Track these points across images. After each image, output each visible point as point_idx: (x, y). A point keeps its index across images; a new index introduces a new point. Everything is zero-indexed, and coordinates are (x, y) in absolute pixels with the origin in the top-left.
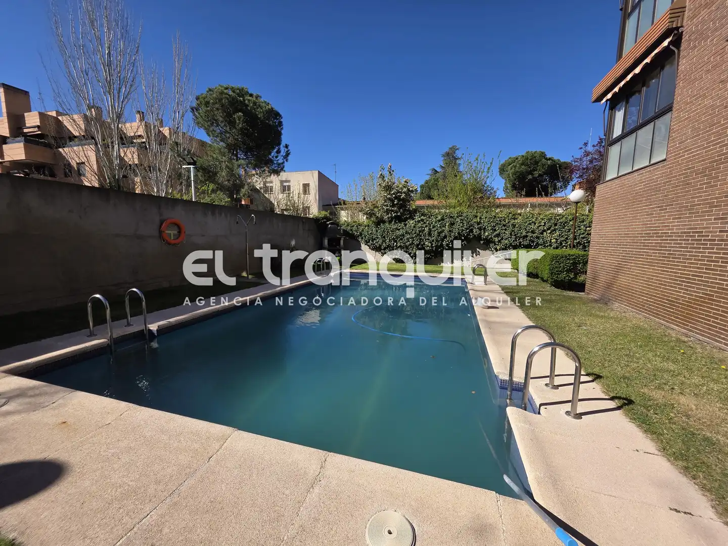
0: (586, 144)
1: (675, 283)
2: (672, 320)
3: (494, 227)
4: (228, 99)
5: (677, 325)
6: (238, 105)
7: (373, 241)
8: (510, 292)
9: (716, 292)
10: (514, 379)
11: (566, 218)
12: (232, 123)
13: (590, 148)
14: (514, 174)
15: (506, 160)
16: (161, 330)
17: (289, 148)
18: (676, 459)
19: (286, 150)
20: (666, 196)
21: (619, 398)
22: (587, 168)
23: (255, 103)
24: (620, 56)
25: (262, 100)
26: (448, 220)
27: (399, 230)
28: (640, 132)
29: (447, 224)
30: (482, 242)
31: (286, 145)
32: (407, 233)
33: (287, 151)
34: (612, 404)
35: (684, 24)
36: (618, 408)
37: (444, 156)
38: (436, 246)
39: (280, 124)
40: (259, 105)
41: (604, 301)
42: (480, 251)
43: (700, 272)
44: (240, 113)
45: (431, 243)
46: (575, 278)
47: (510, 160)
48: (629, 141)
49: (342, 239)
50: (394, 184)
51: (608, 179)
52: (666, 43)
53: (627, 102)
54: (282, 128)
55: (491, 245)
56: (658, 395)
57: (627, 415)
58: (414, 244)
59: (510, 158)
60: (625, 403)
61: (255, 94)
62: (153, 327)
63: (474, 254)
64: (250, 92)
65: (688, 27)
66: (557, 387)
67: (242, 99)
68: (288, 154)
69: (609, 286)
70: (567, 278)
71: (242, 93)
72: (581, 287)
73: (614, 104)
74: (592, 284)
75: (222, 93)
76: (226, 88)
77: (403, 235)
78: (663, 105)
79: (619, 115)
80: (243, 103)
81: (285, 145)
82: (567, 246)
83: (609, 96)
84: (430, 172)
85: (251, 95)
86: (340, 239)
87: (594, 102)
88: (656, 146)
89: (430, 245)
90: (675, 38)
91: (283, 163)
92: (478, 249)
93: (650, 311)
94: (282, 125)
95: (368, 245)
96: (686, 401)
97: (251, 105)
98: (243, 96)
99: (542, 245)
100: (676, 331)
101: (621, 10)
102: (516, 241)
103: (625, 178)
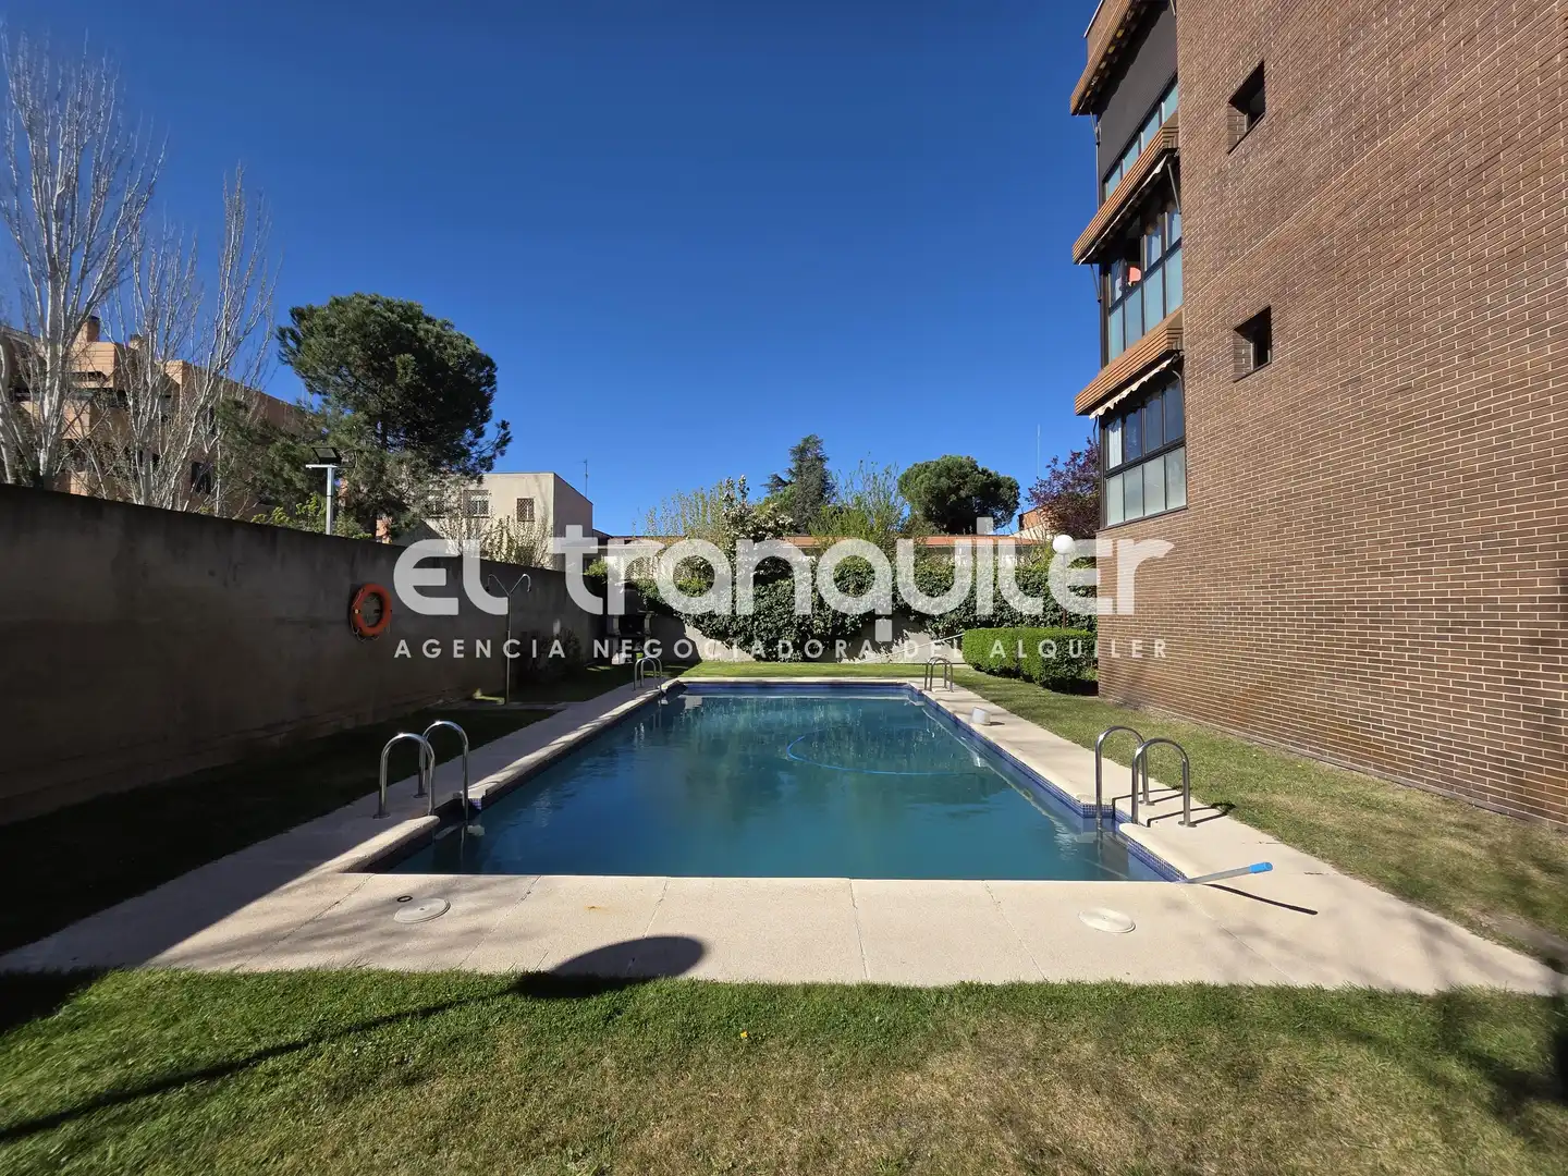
0: (1055, 461)
1: (1223, 672)
2: (1228, 721)
3: (931, 591)
4: (380, 325)
5: (1235, 728)
6: (401, 338)
7: (709, 619)
8: (1001, 700)
9: (1272, 679)
10: (1103, 803)
11: (1040, 576)
12: (390, 375)
13: (1061, 468)
14: (929, 490)
15: (910, 467)
16: (491, 797)
17: (509, 429)
18: (1295, 842)
19: (503, 432)
20: (1195, 555)
21: (1221, 804)
22: (1059, 497)
23: (439, 338)
24: (1105, 361)
25: (455, 332)
26: (851, 579)
27: (763, 597)
28: (1149, 465)
29: (852, 587)
30: (912, 618)
31: (504, 422)
32: (778, 603)
33: (505, 435)
34: (1214, 812)
35: (1184, 347)
36: (1224, 814)
37: (794, 452)
38: (833, 627)
39: (491, 380)
40: (451, 343)
41: (1131, 703)
42: (909, 634)
43: (1250, 655)
44: (408, 355)
45: (824, 620)
46: (1079, 673)
47: (916, 469)
48: (1134, 476)
49: (648, 616)
50: (750, 512)
51: (1110, 523)
52: (1164, 365)
53: (1124, 422)
54: (495, 389)
55: (928, 623)
56: (1255, 797)
57: (1236, 818)
58: (791, 623)
59: (915, 465)
60: (1228, 808)
61: (439, 321)
62: (476, 792)
63: (900, 641)
64: (426, 314)
65: (1189, 353)
66: (1153, 803)
67: (410, 326)
68: (505, 441)
69: (1136, 680)
70: (1069, 674)
71: (411, 315)
72: (1091, 688)
73: (1105, 422)
74: (1109, 681)
75: (368, 313)
76: (374, 302)
77: (772, 607)
78: (1172, 437)
79: (1115, 438)
80: (413, 334)
81: (500, 422)
82: (1046, 623)
83: (1101, 411)
84: (768, 481)
85: (429, 320)
86: (644, 616)
87: (1080, 414)
88: (1170, 487)
89: (822, 624)
90: (1175, 360)
91: (494, 456)
92: (905, 631)
93: (1199, 714)
94: (495, 383)
95: (700, 629)
96: (1281, 799)
97: (433, 340)
98: (409, 319)
99: (1008, 621)
100: (1236, 735)
101: (1099, 301)
102: (968, 614)
103: (1136, 525)
